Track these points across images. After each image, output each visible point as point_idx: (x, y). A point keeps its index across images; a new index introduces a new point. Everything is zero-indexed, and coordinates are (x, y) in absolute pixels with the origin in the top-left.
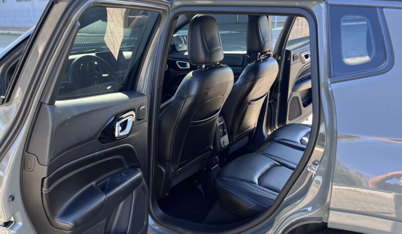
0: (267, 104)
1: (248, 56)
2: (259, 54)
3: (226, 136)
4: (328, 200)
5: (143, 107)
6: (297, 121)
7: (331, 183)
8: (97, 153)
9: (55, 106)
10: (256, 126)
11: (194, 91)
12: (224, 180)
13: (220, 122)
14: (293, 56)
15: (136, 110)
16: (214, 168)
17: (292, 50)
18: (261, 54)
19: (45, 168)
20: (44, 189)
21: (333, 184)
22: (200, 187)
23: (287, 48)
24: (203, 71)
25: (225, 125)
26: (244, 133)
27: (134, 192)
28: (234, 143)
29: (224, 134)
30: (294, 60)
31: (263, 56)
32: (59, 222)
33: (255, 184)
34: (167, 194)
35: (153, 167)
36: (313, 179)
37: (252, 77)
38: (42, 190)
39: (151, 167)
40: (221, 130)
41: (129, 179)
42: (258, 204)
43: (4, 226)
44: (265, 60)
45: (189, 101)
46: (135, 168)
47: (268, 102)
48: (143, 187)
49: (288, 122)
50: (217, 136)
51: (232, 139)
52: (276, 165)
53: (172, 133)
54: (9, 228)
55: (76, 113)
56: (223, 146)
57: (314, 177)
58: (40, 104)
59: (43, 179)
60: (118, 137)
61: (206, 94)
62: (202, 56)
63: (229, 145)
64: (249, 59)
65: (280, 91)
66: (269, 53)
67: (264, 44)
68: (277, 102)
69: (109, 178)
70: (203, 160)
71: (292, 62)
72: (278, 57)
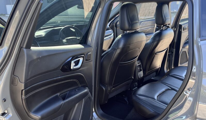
0: (167, 55)
1: (157, 28)
2: (162, 26)
3: (142, 72)
4: (196, 112)
5: (90, 53)
6: (185, 65)
7: (198, 102)
8: (59, 77)
9: (31, 49)
10: (160, 67)
11: (121, 45)
12: (137, 97)
13: (138, 64)
14: (183, 28)
15: (86, 55)
16: (134, 89)
17: (183, 24)
18: (164, 26)
19: (23, 85)
20: (23, 96)
21: (199, 103)
22: (126, 99)
23: (180, 23)
24: (127, 34)
25: (141, 65)
26: (152, 71)
27: (83, 99)
28: (146, 76)
29: (141, 70)
30: (184, 30)
31: (164, 27)
32: (32, 115)
33: (155, 99)
34: (106, 102)
35: (97, 87)
36: (187, 98)
37: (157, 39)
38: (22, 97)
39: (96, 86)
40: (139, 68)
41: (79, 93)
42: (156, 111)
43: (2, 115)
44: (166, 29)
45: (118, 51)
46: (84, 87)
47: (168, 54)
48: (89, 98)
49: (179, 65)
50: (137, 71)
51: (146, 74)
52: (169, 89)
53: (109, 68)
54: (4, 117)
55: (45, 54)
56: (140, 77)
57: (188, 98)
58: (21, 48)
59: (22, 90)
60: (73, 69)
61: (129, 47)
62: (127, 26)
63: (143, 77)
64: (158, 29)
65: (175, 48)
66: (169, 25)
67: (165, 20)
68: (173, 54)
69: (68, 92)
70: (128, 84)
71: (183, 31)
72: (174, 29)
